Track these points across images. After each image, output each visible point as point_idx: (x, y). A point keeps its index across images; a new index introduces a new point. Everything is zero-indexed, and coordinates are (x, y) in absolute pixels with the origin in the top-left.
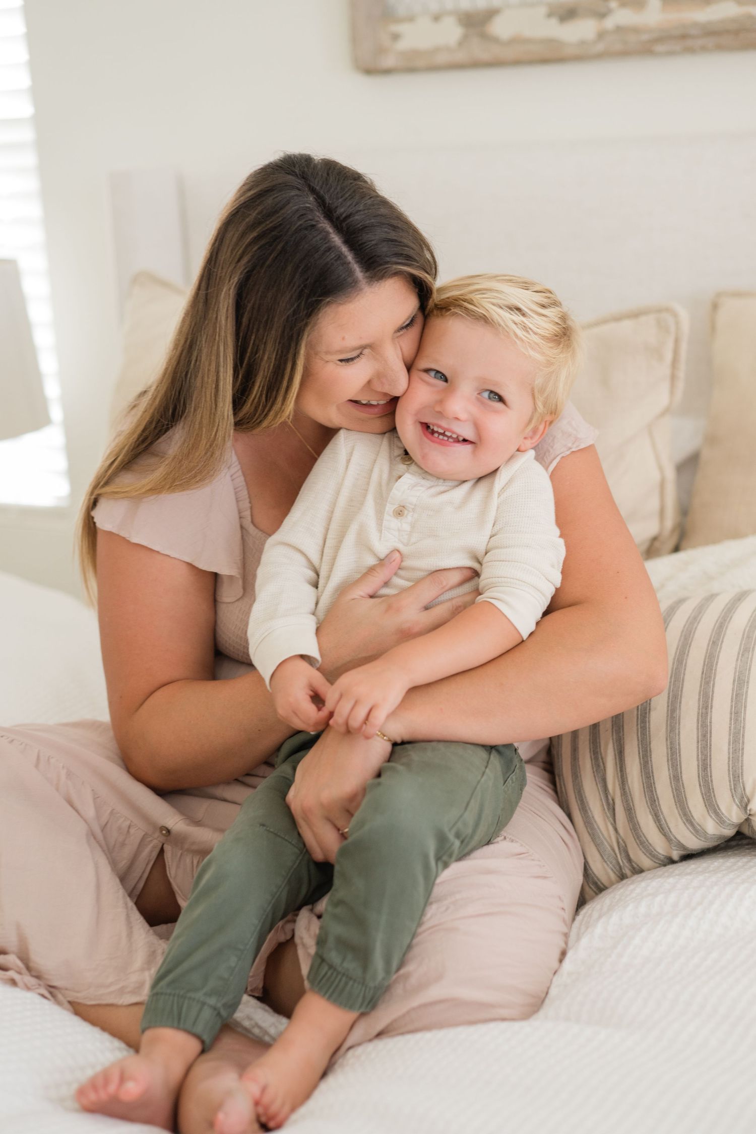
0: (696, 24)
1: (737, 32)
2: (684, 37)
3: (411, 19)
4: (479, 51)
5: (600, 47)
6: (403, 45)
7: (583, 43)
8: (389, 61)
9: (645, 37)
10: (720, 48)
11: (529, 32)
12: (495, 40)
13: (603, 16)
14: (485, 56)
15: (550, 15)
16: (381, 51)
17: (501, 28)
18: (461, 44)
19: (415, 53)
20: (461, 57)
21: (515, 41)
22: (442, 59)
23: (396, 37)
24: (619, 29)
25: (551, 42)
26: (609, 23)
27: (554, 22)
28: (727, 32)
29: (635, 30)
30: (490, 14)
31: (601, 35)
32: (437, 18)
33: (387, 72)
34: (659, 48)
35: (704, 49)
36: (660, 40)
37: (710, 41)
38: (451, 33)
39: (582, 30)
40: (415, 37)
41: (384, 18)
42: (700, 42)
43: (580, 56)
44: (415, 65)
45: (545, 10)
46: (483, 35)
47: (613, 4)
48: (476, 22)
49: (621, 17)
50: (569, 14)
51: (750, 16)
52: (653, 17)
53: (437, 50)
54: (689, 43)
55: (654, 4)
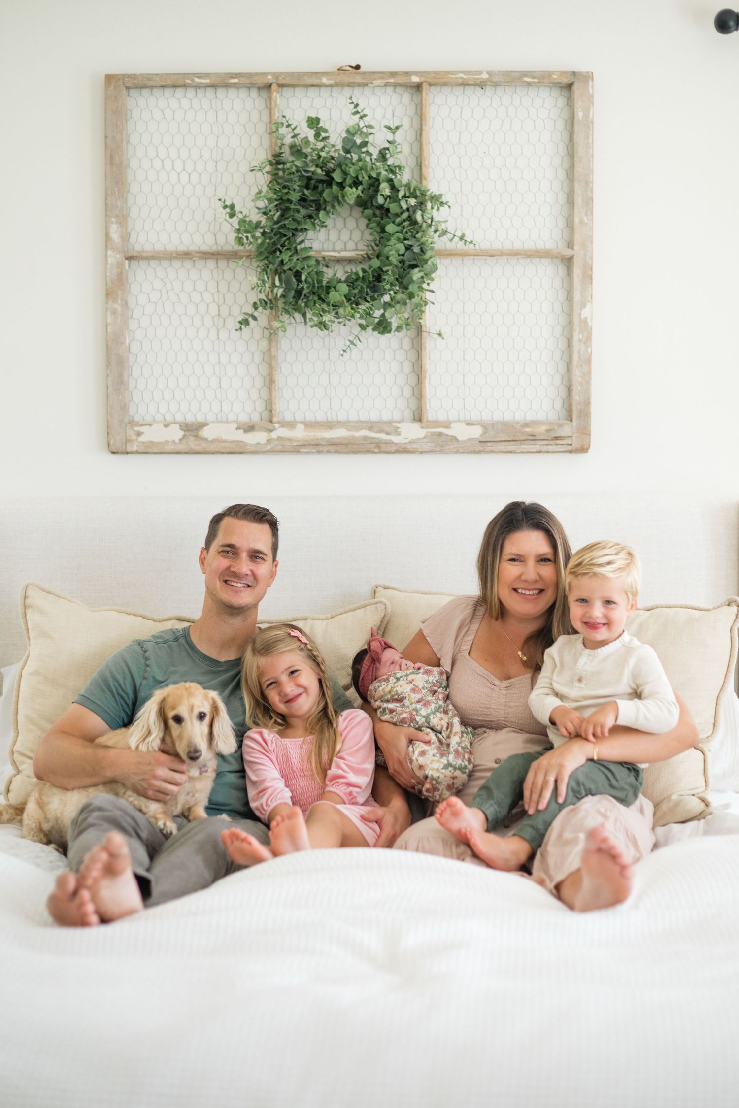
0: (324, 439)
1: (347, 445)
2: (317, 445)
3: (150, 425)
4: (193, 444)
5: (269, 447)
6: (144, 438)
7: (258, 444)
8: (134, 447)
9: (295, 444)
10: (336, 452)
11: (224, 438)
12: (206, 440)
13: (271, 431)
14: (198, 448)
15: (238, 428)
16: (128, 441)
17: (206, 433)
18: (180, 440)
19: (153, 444)
20: (181, 447)
21: (213, 441)
22: (168, 448)
23: (139, 434)
24: (280, 438)
25: (239, 443)
26: (274, 435)
27: (242, 431)
28: (342, 444)
29: (290, 440)
30: (203, 425)
31: (269, 441)
32: (166, 426)
34: (303, 450)
35: (328, 452)
36: (304, 445)
37: (332, 448)
38: (176, 433)
39: (258, 438)
40: (152, 435)
41: (132, 423)
42: (326, 448)
43: (256, 451)
44: (150, 450)
45: (236, 426)
46: (196, 436)
47: (277, 426)
48: (192, 429)
49: (281, 432)
50: (250, 428)
51: (354, 437)
52: (300, 433)
53: (167, 442)
54: (321, 448)
55: (300, 427)
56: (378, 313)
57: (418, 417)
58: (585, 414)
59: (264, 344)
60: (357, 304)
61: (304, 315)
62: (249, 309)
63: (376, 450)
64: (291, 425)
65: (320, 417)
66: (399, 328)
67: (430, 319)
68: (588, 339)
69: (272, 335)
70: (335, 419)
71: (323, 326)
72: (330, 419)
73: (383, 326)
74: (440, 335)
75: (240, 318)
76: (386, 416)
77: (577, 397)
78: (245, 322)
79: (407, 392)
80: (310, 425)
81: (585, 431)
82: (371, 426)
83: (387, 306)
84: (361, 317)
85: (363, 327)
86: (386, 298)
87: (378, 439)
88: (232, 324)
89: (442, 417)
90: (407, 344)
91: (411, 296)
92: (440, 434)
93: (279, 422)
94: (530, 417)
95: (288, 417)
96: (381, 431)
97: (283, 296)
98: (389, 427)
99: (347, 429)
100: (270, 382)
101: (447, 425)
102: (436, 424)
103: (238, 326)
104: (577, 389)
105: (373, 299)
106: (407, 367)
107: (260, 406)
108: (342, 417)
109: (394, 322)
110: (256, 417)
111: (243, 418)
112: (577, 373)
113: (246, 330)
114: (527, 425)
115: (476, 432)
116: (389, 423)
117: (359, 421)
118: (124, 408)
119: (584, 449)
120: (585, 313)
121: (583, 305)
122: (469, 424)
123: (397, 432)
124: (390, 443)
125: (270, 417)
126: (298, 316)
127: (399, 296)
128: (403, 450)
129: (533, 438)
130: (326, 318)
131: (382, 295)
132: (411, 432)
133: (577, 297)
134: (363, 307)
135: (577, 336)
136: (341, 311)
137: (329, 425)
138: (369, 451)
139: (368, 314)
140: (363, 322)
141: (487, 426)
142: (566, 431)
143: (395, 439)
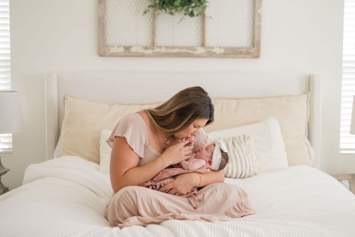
0: (171, 52)
1: (179, 54)
2: (169, 54)
3: (113, 46)
4: (127, 54)
5: (153, 55)
6: (111, 51)
9: (161, 54)
10: (176, 57)
11: (138, 51)
12: (131, 52)
13: (153, 49)
14: (129, 55)
15: (143, 48)
16: (105, 52)
17: (133, 50)
18: (124, 52)
19: (113, 53)
20: (124, 54)
21: (135, 52)
22: (119, 55)
23: (109, 50)
24: (157, 52)
25: (142, 53)
26: (155, 51)
28: (177, 54)
29: (160, 52)
30: (130, 47)
31: (153, 53)
32: (119, 47)
34: (164, 56)
35: (173, 57)
36: (164, 54)
37: (174, 55)
38: (122, 50)
39: (149, 52)
40: (114, 50)
41: (107, 46)
42: (172, 55)
43: (149, 56)
44: (113, 55)
46: (128, 51)
47: (155, 48)
48: (127, 48)
49: (157, 50)
50: (146, 48)
51: (181, 52)
52: (163, 50)
53: (119, 53)
55: (163, 48)
56: (190, 10)
57: (203, 45)
58: (259, 45)
59: (152, 20)
60: (184, 6)
61: (165, 10)
62: (147, 8)
63: (189, 56)
64: (160, 47)
65: (170, 45)
66: (197, 15)
67: (208, 12)
68: (260, 20)
69: (154, 17)
70: (175, 45)
71: (172, 14)
72: (173, 46)
73: (192, 14)
74: (211, 18)
75: (144, 11)
76: (192, 45)
77: (256, 39)
78: (145, 12)
79: (199, 37)
80: (167, 48)
81: (258, 51)
82: (187, 48)
83: (193, 7)
84: (185, 11)
85: (185, 14)
86: (193, 5)
87: (189, 52)
88: (141, 13)
89: (211, 45)
90: (199, 20)
91: (202, 4)
92: (210, 52)
93: (156, 46)
94: (240, 46)
95: (159, 45)
96: (190, 50)
97: (159, 4)
98: (193, 48)
99: (179, 49)
100: (153, 33)
101: (212, 48)
102: (209, 48)
103: (143, 13)
104: (256, 37)
105: (189, 5)
106: (200, 29)
107: (150, 41)
108: (177, 45)
109: (195, 13)
110: (148, 45)
111: (144, 45)
112: (256, 31)
113: (146, 15)
114: (239, 48)
115: (222, 51)
116: (193, 47)
118: (104, 41)
119: (258, 57)
120: (259, 11)
121: (259, 8)
122: (220, 48)
123: (195, 50)
124: (193, 54)
125: (153, 44)
126: (163, 10)
127: (198, 4)
128: (198, 56)
129: (241, 53)
130: (173, 11)
131: (192, 3)
132: (200, 50)
133: (257, 5)
134: (185, 8)
135: (257, 19)
136: (178, 9)
137: (173, 48)
138: (186, 57)
139: (187, 10)
140: (185, 12)
141: (226, 49)
142: (253, 50)
143: (195, 53)
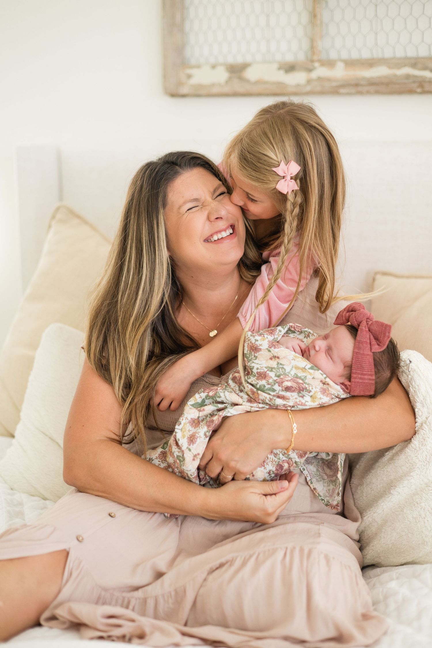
0: (364, 78)
1: (387, 84)
2: (357, 85)
3: (198, 67)
4: (238, 87)
5: (308, 88)
6: (194, 81)
7: (298, 85)
8: (185, 90)
9: (334, 84)
10: (377, 92)
11: (267, 77)
12: (248, 81)
13: (310, 70)
14: (241, 90)
15: (280, 69)
16: (180, 84)
17: (251, 74)
18: (227, 82)
19: (200, 86)
20: (227, 89)
21: (258, 82)
22: (215, 90)
23: (189, 76)
24: (319, 79)
25: (279, 84)
26: (314, 75)
27: (282, 72)
28: (382, 84)
29: (329, 80)
30: (244, 66)
31: (309, 82)
32: (214, 67)
33: (184, 96)
34: (342, 91)
35: (368, 93)
36: (343, 86)
37: (372, 89)
38: (221, 76)
39: (298, 78)
40: (200, 77)
41: (186, 65)
42: (365, 89)
44: (200, 93)
45: (276, 66)
46: (241, 79)
47: (317, 64)
48: (237, 70)
49: (321, 72)
50: (290, 68)
51: (395, 76)
52: (339, 73)
53: (213, 85)
54: (360, 89)
55: (340, 65)
63: (419, 90)
64: (330, 64)
65: (366, 55)
70: (380, 55)
72: (375, 56)
80: (350, 63)
82: (415, 63)
87: (421, 77)
93: (319, 61)
95: (333, 55)
96: (425, 68)
99: (390, 67)
107: (306, 44)
108: (388, 54)
110: (299, 57)
111: (289, 58)
117: (406, 58)
118: (180, 50)
125: (312, 56)
137: (371, 63)
138: (411, 92)
